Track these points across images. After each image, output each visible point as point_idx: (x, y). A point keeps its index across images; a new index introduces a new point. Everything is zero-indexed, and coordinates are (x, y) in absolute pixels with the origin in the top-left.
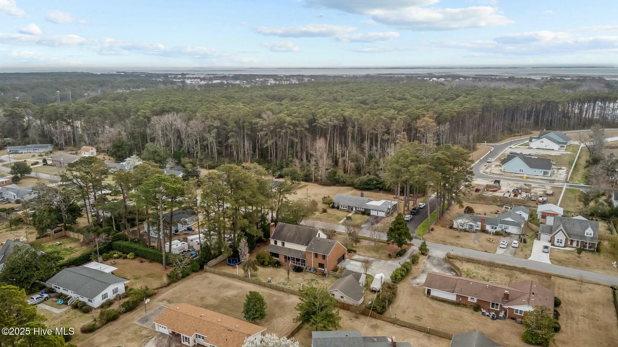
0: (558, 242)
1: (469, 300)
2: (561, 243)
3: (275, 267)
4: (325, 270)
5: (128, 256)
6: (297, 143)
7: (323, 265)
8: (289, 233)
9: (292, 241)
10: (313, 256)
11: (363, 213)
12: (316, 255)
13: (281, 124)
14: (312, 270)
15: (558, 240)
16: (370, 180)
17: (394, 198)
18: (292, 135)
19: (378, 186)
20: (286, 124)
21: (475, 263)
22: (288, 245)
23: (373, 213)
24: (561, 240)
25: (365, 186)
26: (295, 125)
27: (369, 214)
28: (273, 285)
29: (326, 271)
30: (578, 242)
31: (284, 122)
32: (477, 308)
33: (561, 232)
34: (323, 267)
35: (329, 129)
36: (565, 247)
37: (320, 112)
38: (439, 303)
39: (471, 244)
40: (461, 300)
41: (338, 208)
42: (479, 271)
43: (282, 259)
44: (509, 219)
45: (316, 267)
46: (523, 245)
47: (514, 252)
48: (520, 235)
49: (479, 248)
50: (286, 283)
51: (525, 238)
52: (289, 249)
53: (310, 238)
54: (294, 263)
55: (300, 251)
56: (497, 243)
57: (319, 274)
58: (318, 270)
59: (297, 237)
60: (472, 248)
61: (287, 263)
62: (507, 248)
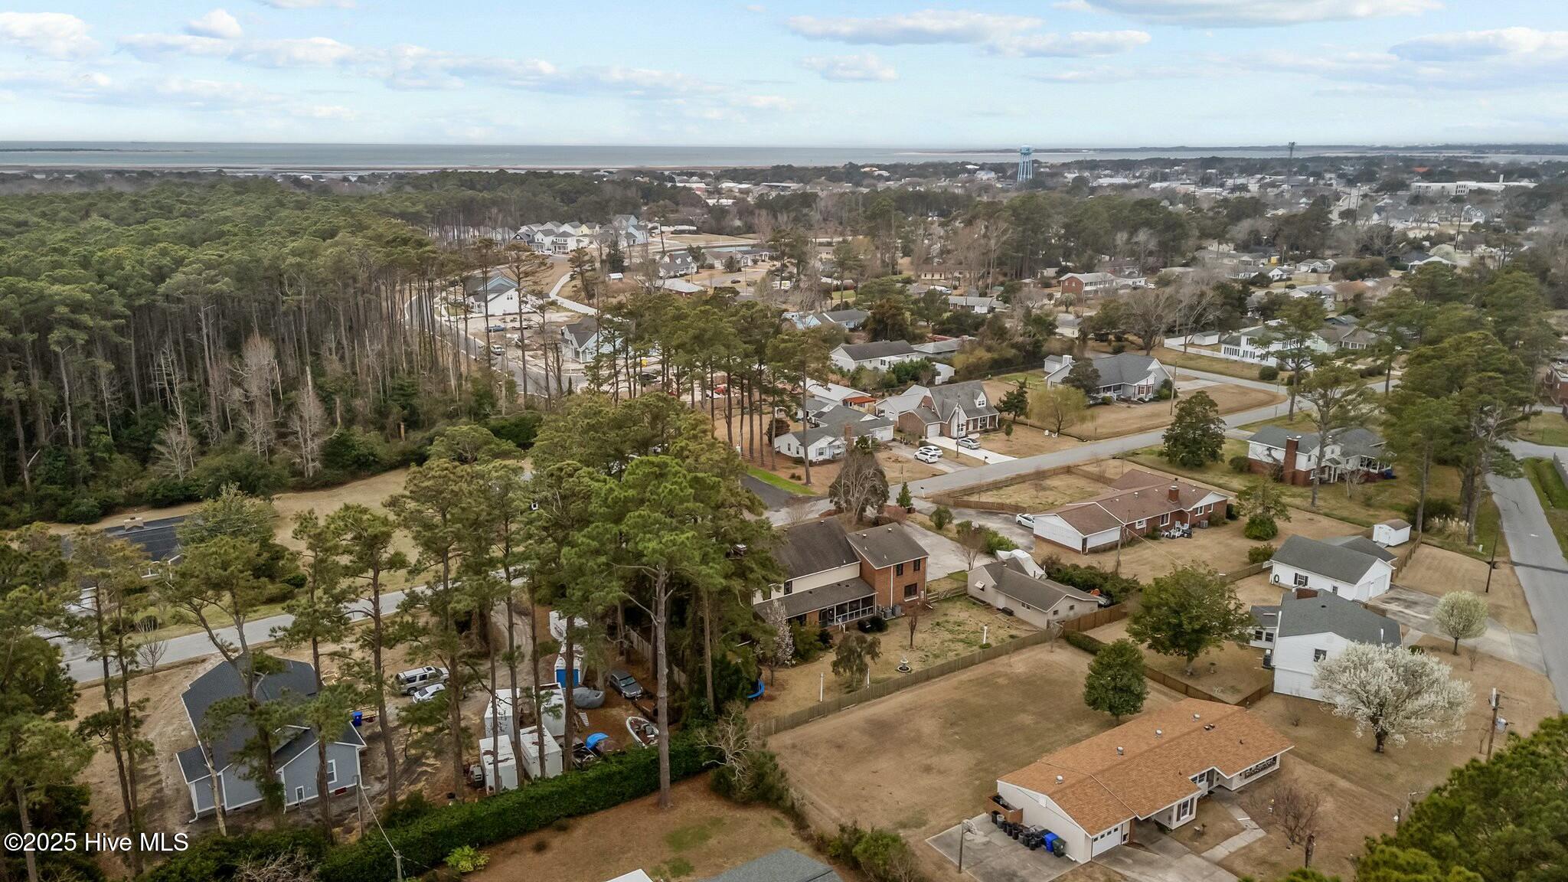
1: (1138, 527)
4: (920, 597)
7: (916, 586)
10: (892, 575)
12: (899, 570)
22: (801, 585)
28: (921, 672)
29: (923, 597)
30: (975, 421)
33: (960, 410)
34: (915, 593)
36: (966, 435)
40: (1129, 532)
42: (1013, 499)
43: (814, 624)
44: (868, 418)
45: (899, 600)
46: (942, 450)
47: (955, 462)
48: (893, 440)
49: (918, 476)
50: (929, 654)
51: (916, 442)
52: (811, 592)
53: (840, 542)
54: (845, 618)
55: (839, 585)
56: (909, 460)
57: (914, 612)
58: (904, 607)
59: (809, 553)
60: (913, 479)
61: (829, 629)
62: (939, 461)
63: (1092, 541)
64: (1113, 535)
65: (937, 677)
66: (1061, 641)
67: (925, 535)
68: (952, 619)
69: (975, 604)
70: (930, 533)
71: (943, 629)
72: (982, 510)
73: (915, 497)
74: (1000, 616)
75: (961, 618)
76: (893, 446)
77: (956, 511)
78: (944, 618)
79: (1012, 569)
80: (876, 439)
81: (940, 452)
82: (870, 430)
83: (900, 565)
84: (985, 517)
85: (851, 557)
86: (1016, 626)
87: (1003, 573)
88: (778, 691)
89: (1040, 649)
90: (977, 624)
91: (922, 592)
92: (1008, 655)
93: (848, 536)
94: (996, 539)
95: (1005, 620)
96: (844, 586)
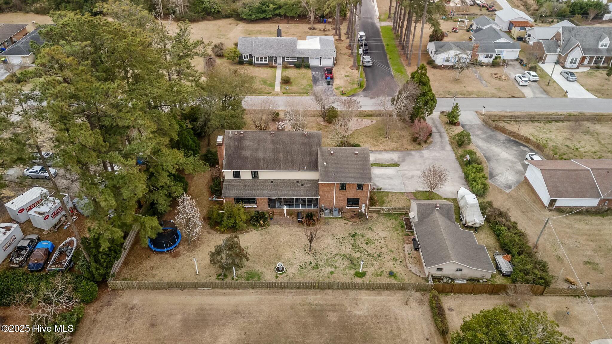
0: (571, 63)
2: (575, 63)
3: (261, 226)
4: (361, 208)
8: (261, 150)
9: (274, 165)
10: (335, 189)
11: (298, 66)
12: (343, 187)
14: (336, 213)
15: (573, 59)
22: (265, 175)
23: (313, 63)
24: (576, 59)
27: (308, 67)
28: (291, 279)
29: (363, 208)
33: (577, 48)
36: (578, 68)
39: (481, 87)
40: (606, 204)
41: (251, 63)
42: (548, 136)
43: (263, 206)
44: (502, 40)
45: (341, 205)
46: (541, 77)
47: (541, 89)
48: (517, 60)
49: (501, 94)
50: (314, 262)
51: (530, 65)
52: (272, 182)
53: (311, 152)
54: (292, 206)
55: (298, 182)
56: (509, 79)
57: (352, 217)
58: (344, 210)
59: (281, 155)
60: (493, 96)
61: (276, 210)
62: (530, 86)
63: (561, 202)
65: (292, 288)
66: (428, 295)
67: (443, 148)
68: (369, 235)
69: (402, 227)
70: (449, 147)
71: (352, 241)
72: (512, 138)
73: (476, 112)
74: (408, 247)
75: (377, 237)
76: (511, 65)
77: (492, 133)
78: (365, 232)
79: (441, 214)
80: (500, 57)
81: (537, 78)
82: (497, 50)
83: (343, 184)
84: (508, 145)
85: (314, 166)
86: (408, 263)
87: (429, 215)
88: (188, 250)
89: (399, 295)
90: (382, 247)
91: (364, 205)
92: (367, 292)
93: (321, 149)
94: (473, 175)
95: (406, 253)
96: (300, 184)
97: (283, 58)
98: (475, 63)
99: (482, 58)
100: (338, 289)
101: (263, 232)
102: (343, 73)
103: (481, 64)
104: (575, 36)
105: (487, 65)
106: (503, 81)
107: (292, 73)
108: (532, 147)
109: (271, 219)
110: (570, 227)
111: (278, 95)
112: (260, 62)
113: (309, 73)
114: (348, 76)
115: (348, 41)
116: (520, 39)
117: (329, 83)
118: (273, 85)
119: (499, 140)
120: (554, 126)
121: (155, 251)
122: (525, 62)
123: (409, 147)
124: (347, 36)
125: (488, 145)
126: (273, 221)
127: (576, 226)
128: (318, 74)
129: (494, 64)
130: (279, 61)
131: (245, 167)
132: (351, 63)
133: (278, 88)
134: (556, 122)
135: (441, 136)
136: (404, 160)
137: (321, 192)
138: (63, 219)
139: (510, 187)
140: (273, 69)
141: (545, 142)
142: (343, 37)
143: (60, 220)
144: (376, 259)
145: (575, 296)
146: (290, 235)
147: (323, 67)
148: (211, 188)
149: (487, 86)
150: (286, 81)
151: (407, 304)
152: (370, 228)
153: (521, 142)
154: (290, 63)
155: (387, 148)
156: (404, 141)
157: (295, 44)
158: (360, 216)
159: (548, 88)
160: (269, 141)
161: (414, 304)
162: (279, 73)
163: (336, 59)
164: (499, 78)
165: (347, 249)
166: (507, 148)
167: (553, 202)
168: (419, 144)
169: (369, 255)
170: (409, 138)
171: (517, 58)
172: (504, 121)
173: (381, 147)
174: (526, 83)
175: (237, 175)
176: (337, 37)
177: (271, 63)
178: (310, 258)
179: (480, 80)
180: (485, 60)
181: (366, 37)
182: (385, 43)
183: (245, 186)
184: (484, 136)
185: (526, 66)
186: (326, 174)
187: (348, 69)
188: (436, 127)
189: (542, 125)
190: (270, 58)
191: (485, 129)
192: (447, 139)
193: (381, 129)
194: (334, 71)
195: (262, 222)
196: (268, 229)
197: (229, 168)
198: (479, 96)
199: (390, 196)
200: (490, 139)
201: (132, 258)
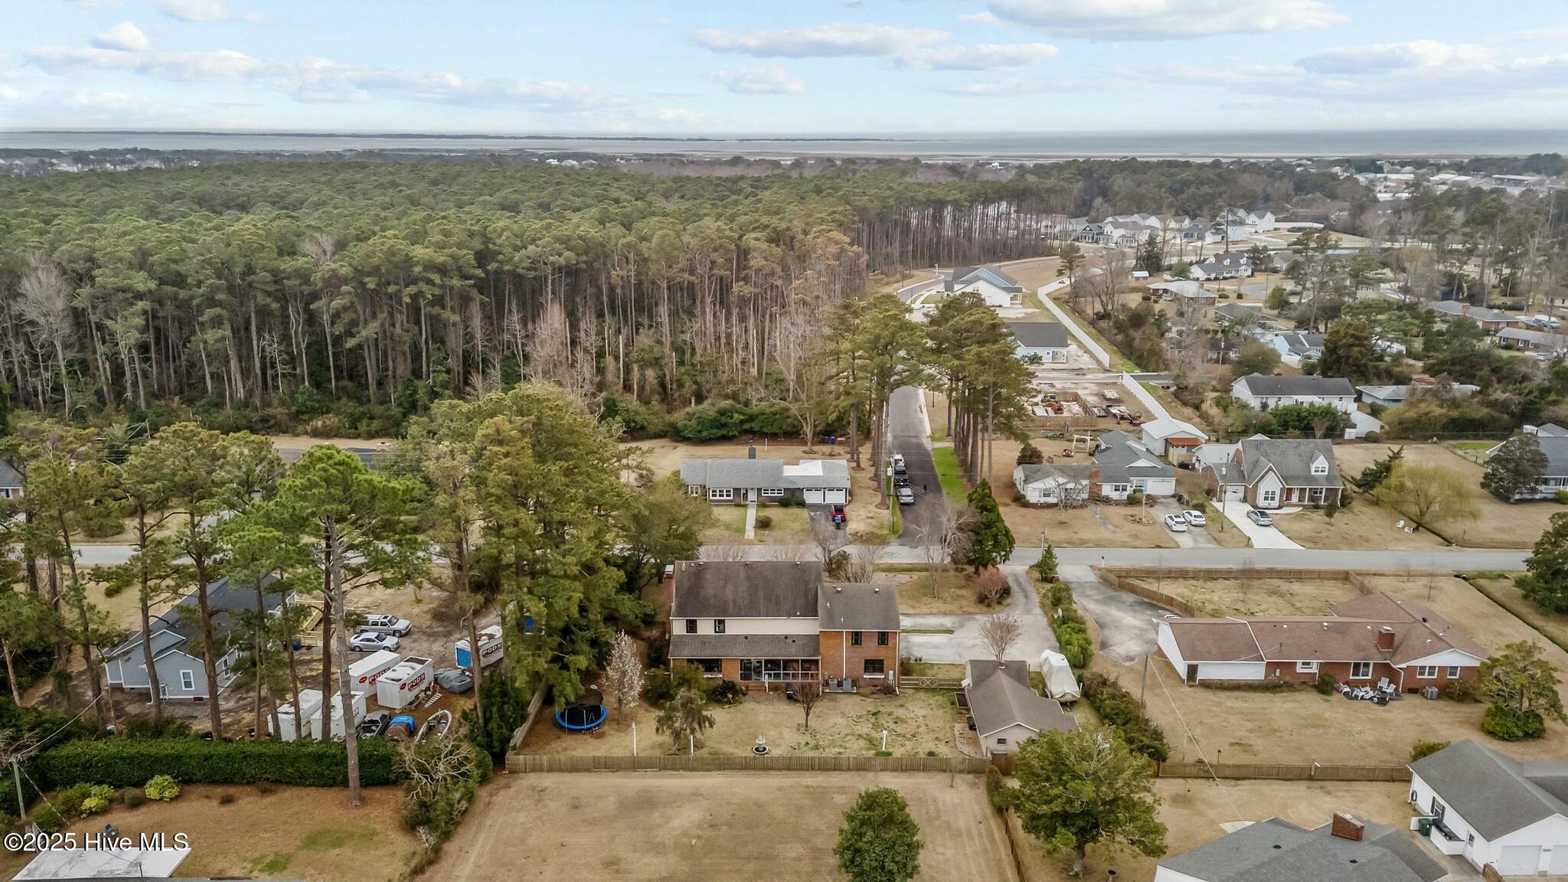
0: (1266, 499)
1: (1299, 669)
2: (1273, 499)
3: (729, 703)
4: (887, 678)
5: (151, 791)
6: (454, 325)
7: (881, 662)
8: (730, 588)
9: (750, 610)
10: (845, 642)
11: (784, 503)
12: (857, 638)
13: (402, 269)
14: (847, 685)
15: (1267, 493)
16: (722, 413)
17: (805, 452)
18: (439, 301)
19: (746, 426)
20: (418, 269)
21: (1176, 578)
22: (736, 627)
23: (811, 498)
24: (1273, 493)
25: (715, 431)
26: (443, 270)
27: (802, 504)
28: (778, 759)
29: (891, 677)
30: (1302, 491)
31: (408, 260)
32: (1324, 685)
33: (1271, 474)
34: (881, 670)
35: (546, 278)
36: (1280, 508)
37: (503, 230)
38: (1229, 693)
39: (1105, 534)
40: (1278, 674)
41: (702, 499)
42: (1208, 597)
43: (731, 673)
44: (1141, 463)
45: (855, 674)
46: (1208, 518)
47: (1210, 537)
48: (1173, 496)
49: (1137, 543)
50: (812, 743)
51: (1195, 502)
52: (746, 638)
53: (807, 590)
54: (777, 676)
55: (786, 637)
56: (1155, 523)
57: (873, 693)
58: (862, 683)
59: (761, 594)
60: (1123, 545)
61: (751, 683)
62: (1189, 532)
63: (1208, 671)
64: (1255, 672)
65: (779, 769)
66: (984, 778)
67: (1028, 612)
68: (900, 712)
69: (953, 703)
70: (1038, 611)
71: (873, 720)
72: (1147, 600)
73: (1091, 567)
74: (960, 727)
75: (912, 715)
76: (1162, 503)
77: (1114, 594)
78: (893, 709)
79: (1008, 674)
80: (1141, 491)
81: (1202, 521)
82: (1135, 480)
83: (857, 633)
84: (1138, 608)
85: (811, 611)
86: (958, 744)
87: (989, 676)
88: (618, 730)
89: (942, 778)
90: (919, 727)
91: (891, 672)
92: (894, 774)
93: (822, 586)
94: (1067, 636)
95: (957, 733)
96: (789, 640)
97: (759, 490)
98: (1097, 499)
99: (1107, 490)
100: (849, 770)
101: (732, 710)
102: (864, 513)
103: (1107, 501)
104: (1266, 456)
105: (1118, 503)
106: (1144, 525)
107: (775, 513)
108: (1177, 611)
109: (744, 695)
110: (1220, 705)
111: (750, 543)
112: (718, 498)
113: (804, 513)
114: (872, 518)
115: (873, 469)
116: (1184, 466)
117: (838, 527)
118: (741, 531)
119: (1124, 602)
120: (1221, 584)
121: (569, 729)
122: (1186, 497)
123: (971, 610)
124: (871, 463)
125: (1105, 608)
126: (747, 697)
127: (1229, 704)
128: (819, 515)
129: (1132, 501)
130: (752, 496)
131: (704, 612)
132: (878, 499)
133: (750, 533)
134: (1225, 579)
135: (1026, 597)
136: (961, 626)
137: (822, 649)
138: (422, 695)
139: (1132, 659)
140: (742, 509)
141: (1200, 604)
142: (864, 463)
143: (417, 697)
144: (908, 739)
145: (1208, 778)
146: (775, 713)
147: (829, 506)
148: (649, 656)
149: (1114, 532)
150: (764, 524)
151: (952, 786)
152: (902, 706)
153: (1160, 604)
154: (772, 499)
155: (934, 611)
156: (964, 603)
157: (779, 469)
158: (887, 691)
159: (1222, 535)
160: (742, 575)
161: (964, 788)
162: (751, 515)
163: (850, 493)
164: (1139, 522)
165: (865, 728)
166: (1135, 611)
167: (1192, 671)
168: (989, 605)
169: (899, 735)
170: (974, 598)
171: (1173, 492)
172: (1137, 578)
173: (925, 610)
174: (1183, 528)
175: (692, 626)
176: (854, 464)
177: (738, 499)
178: (808, 738)
179: (1104, 523)
180: (1115, 495)
181: (905, 463)
182: (939, 472)
183: (704, 643)
184: (1100, 597)
185: (1188, 504)
186: (830, 619)
187: (872, 508)
188: (1020, 585)
189: (1200, 583)
190: (737, 490)
191: (1103, 589)
192: (1037, 600)
193: (926, 587)
194: (846, 510)
195: (730, 696)
196: (740, 707)
197: (681, 613)
198: (1098, 545)
199: (936, 668)
200: (1108, 601)
201: (533, 739)
